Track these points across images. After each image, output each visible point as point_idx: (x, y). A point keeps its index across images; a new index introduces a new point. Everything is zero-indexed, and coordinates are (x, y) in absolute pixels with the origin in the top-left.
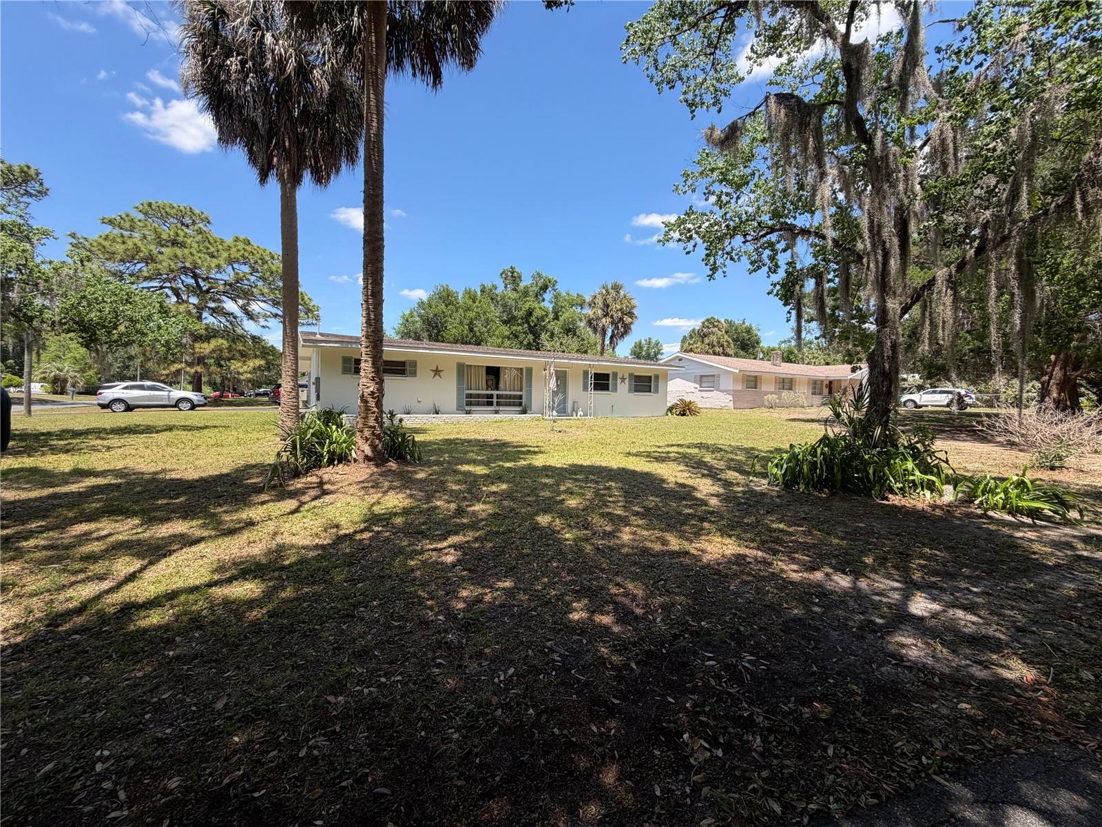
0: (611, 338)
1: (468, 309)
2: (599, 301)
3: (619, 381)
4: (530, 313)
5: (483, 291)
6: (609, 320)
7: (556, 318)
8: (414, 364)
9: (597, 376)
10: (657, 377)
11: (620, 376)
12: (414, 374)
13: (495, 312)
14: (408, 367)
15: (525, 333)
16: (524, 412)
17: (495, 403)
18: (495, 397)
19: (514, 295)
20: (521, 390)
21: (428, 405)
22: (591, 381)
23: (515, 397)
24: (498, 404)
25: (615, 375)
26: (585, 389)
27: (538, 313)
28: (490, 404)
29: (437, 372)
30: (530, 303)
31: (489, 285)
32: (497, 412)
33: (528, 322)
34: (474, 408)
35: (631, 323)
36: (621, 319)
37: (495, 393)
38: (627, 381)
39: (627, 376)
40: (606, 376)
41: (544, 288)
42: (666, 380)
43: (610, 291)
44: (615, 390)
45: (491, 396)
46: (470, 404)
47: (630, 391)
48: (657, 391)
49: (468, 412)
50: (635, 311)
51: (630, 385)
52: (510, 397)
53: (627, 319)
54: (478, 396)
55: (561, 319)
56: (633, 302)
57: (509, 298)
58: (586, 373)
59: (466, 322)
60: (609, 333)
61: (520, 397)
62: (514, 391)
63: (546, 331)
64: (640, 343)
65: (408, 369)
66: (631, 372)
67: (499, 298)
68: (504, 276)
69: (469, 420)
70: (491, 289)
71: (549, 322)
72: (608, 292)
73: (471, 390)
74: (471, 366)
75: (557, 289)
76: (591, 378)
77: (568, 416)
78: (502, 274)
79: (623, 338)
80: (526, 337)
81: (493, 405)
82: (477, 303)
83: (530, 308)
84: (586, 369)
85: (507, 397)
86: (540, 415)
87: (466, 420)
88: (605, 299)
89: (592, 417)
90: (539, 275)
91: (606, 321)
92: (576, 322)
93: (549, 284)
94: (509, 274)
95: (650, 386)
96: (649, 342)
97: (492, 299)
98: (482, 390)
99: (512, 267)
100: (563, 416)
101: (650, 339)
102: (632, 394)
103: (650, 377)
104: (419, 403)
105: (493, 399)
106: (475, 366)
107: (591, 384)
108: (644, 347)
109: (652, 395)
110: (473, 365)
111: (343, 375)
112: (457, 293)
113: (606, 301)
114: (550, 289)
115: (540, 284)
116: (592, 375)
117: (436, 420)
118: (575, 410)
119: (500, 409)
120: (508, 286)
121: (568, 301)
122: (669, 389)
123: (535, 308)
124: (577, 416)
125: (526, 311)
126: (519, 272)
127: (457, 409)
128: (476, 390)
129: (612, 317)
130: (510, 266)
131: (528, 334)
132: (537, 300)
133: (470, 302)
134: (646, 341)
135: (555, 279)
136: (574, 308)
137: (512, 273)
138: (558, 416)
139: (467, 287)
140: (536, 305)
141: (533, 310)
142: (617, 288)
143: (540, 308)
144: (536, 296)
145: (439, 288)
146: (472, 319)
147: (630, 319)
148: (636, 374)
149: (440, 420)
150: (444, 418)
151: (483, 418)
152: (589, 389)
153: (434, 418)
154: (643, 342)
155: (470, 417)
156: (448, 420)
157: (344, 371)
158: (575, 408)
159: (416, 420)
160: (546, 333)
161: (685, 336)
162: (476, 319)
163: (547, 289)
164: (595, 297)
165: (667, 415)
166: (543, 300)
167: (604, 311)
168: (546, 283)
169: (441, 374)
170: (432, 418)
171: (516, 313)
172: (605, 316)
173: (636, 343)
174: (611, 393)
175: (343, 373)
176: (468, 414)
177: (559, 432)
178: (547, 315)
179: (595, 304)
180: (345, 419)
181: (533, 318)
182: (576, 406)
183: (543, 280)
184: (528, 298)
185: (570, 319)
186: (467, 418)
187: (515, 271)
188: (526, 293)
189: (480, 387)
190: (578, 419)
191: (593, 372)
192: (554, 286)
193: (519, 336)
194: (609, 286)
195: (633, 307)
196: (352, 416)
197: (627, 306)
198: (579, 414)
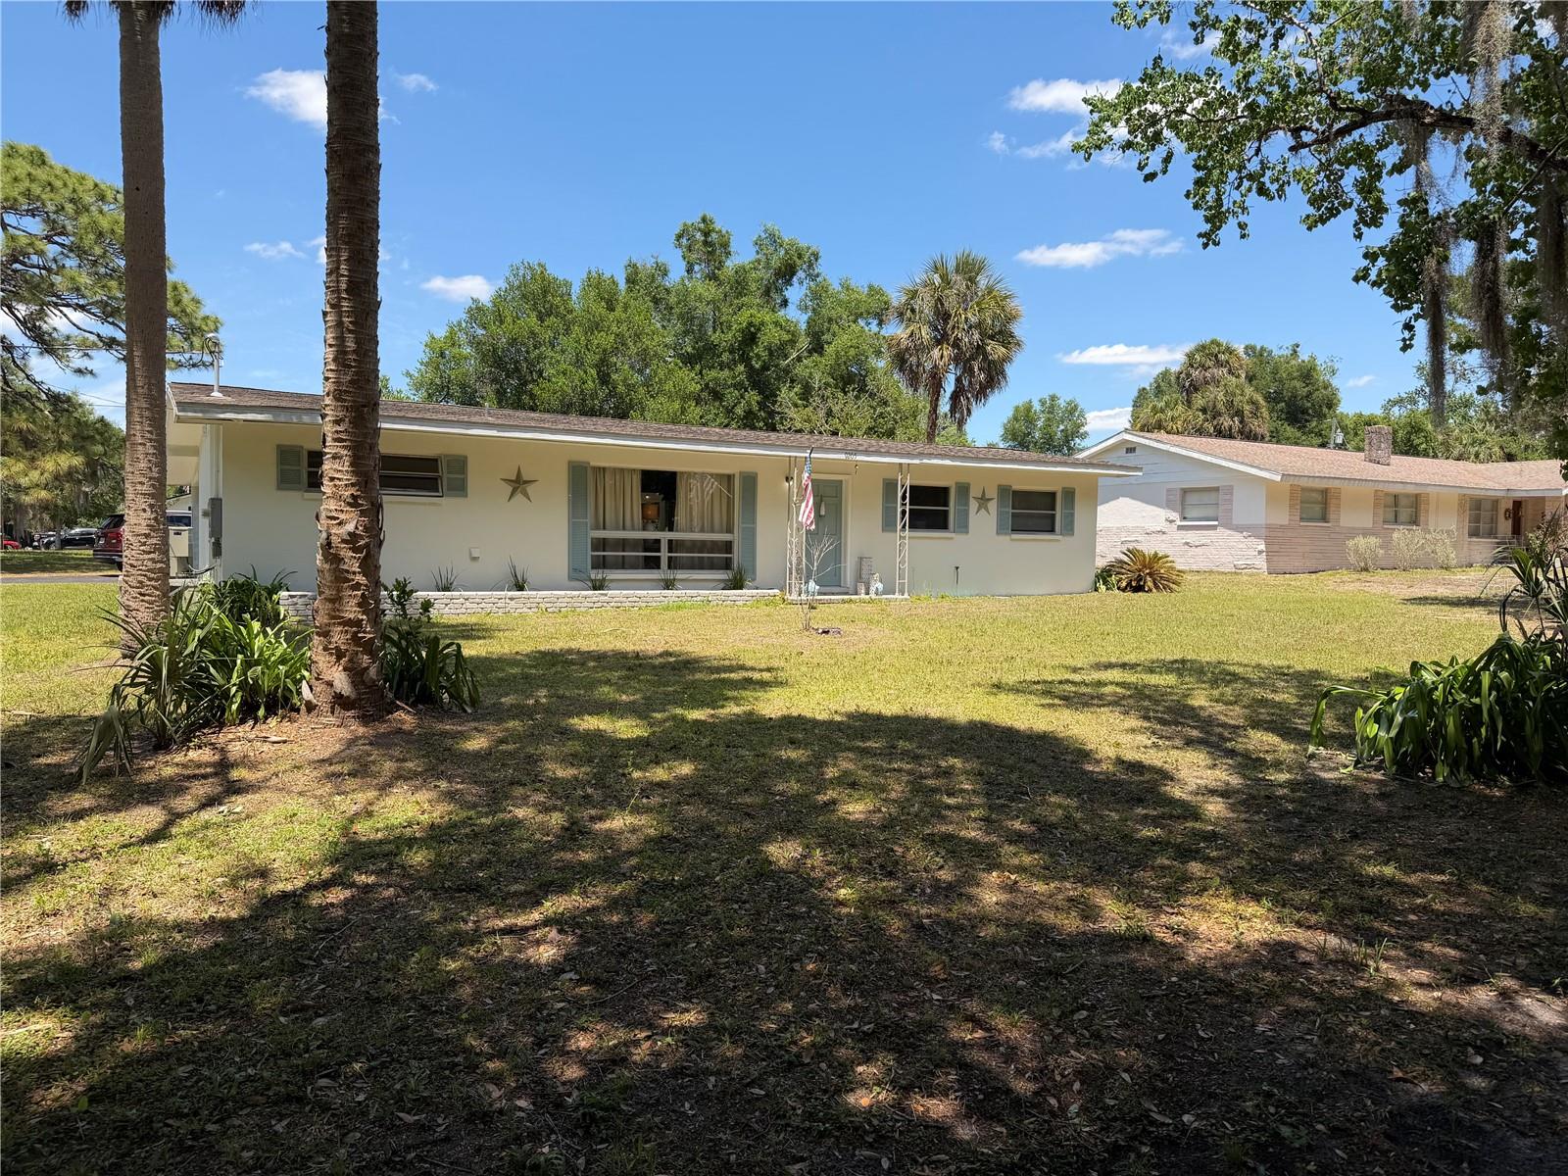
0: (955, 397)
1: (596, 326)
2: (925, 305)
3: (973, 505)
4: (750, 337)
5: (631, 281)
6: (948, 352)
7: (817, 348)
8: (460, 464)
9: (919, 494)
10: (1070, 495)
11: (974, 492)
12: (460, 488)
13: (662, 334)
14: (444, 473)
15: (738, 386)
16: (737, 584)
17: (664, 563)
18: (664, 546)
19: (710, 291)
20: (730, 530)
21: (496, 567)
22: (903, 506)
23: (714, 546)
24: (673, 564)
25: (964, 490)
26: (888, 525)
27: (771, 336)
28: (652, 563)
29: (519, 484)
30: (753, 311)
31: (646, 261)
32: (668, 585)
33: (745, 359)
34: (611, 575)
35: (1007, 359)
36: (980, 349)
37: (665, 536)
38: (993, 506)
39: (992, 493)
40: (939, 495)
41: (787, 273)
42: (1094, 499)
43: (954, 277)
44: (964, 527)
45: (655, 545)
46: (601, 564)
47: (1000, 531)
48: (1069, 529)
49: (598, 586)
50: (1016, 329)
51: (1000, 514)
52: (701, 546)
53: (996, 350)
54: (623, 544)
55: (829, 350)
56: (1012, 305)
57: (700, 298)
58: (890, 486)
59: (591, 358)
60: (949, 386)
61: (728, 547)
62: (713, 531)
63: (792, 381)
64: (1028, 408)
65: (445, 476)
66: (1004, 482)
67: (673, 299)
68: (684, 241)
69: (600, 604)
70: (653, 276)
71: (799, 359)
72: (947, 282)
73: (604, 528)
74: (604, 469)
75: (818, 276)
76: (904, 498)
77: (847, 594)
78: (679, 237)
79: (986, 396)
80: (742, 397)
81: (659, 568)
82: (618, 312)
83: (750, 324)
84: (889, 476)
85: (695, 546)
86: (776, 591)
87: (591, 605)
88: (939, 300)
89: (906, 596)
90: (774, 239)
91: (940, 355)
92: (867, 357)
93: (798, 262)
94: (699, 236)
95: (1053, 517)
96: (1052, 406)
97: (656, 301)
98: (633, 529)
99: (704, 220)
100: (833, 594)
101: (1053, 398)
102: (1008, 538)
103: (1053, 495)
104: (475, 559)
105: (659, 551)
106: (615, 470)
107: (904, 513)
108: (1039, 418)
109: (1058, 540)
110: (609, 468)
111: (279, 493)
112: (568, 284)
113: (942, 304)
114: (801, 274)
115: (775, 263)
116: (905, 491)
117: (517, 606)
118: (862, 579)
119: (679, 577)
120: (697, 268)
121: (846, 305)
122: (1101, 523)
123: (762, 323)
124: (867, 593)
125: (742, 331)
126: (724, 232)
127: (570, 578)
128: (617, 529)
129: (956, 344)
130: (701, 215)
131: (746, 390)
132: (768, 302)
133: (600, 309)
134: (1043, 402)
135: (814, 249)
136: (861, 322)
137: (706, 234)
138: (820, 594)
139: (593, 270)
140: (766, 316)
141: (759, 330)
142: (970, 269)
143: (776, 324)
144: (767, 293)
145: (521, 273)
146: (605, 350)
147: (1003, 350)
148: (1016, 487)
149: (528, 605)
150: (537, 600)
151: (635, 599)
152: (899, 527)
153: (511, 599)
154: (1037, 407)
155: (603, 598)
156: (548, 605)
157: (282, 482)
158: (863, 572)
159: (468, 604)
160: (791, 388)
161: (1144, 389)
162: (615, 351)
163: (793, 274)
164: (914, 294)
165: (1096, 590)
166: (785, 303)
167: (937, 330)
168: (791, 259)
169: (530, 489)
170: (508, 601)
171: (715, 337)
172: (939, 342)
173: (1017, 409)
174: (953, 535)
175: (279, 488)
176: (595, 589)
177: (824, 632)
178: (793, 342)
179: (913, 311)
180: (286, 602)
181: (759, 349)
182: (865, 568)
183: (783, 252)
184: (745, 299)
185: (852, 352)
186: (595, 599)
187: (713, 230)
188: (740, 285)
189: (628, 523)
190: (871, 601)
191: (908, 483)
192: (810, 266)
193: (723, 395)
194: (951, 265)
195: (1011, 318)
196: (301, 596)
197: (995, 317)
198: (873, 589)
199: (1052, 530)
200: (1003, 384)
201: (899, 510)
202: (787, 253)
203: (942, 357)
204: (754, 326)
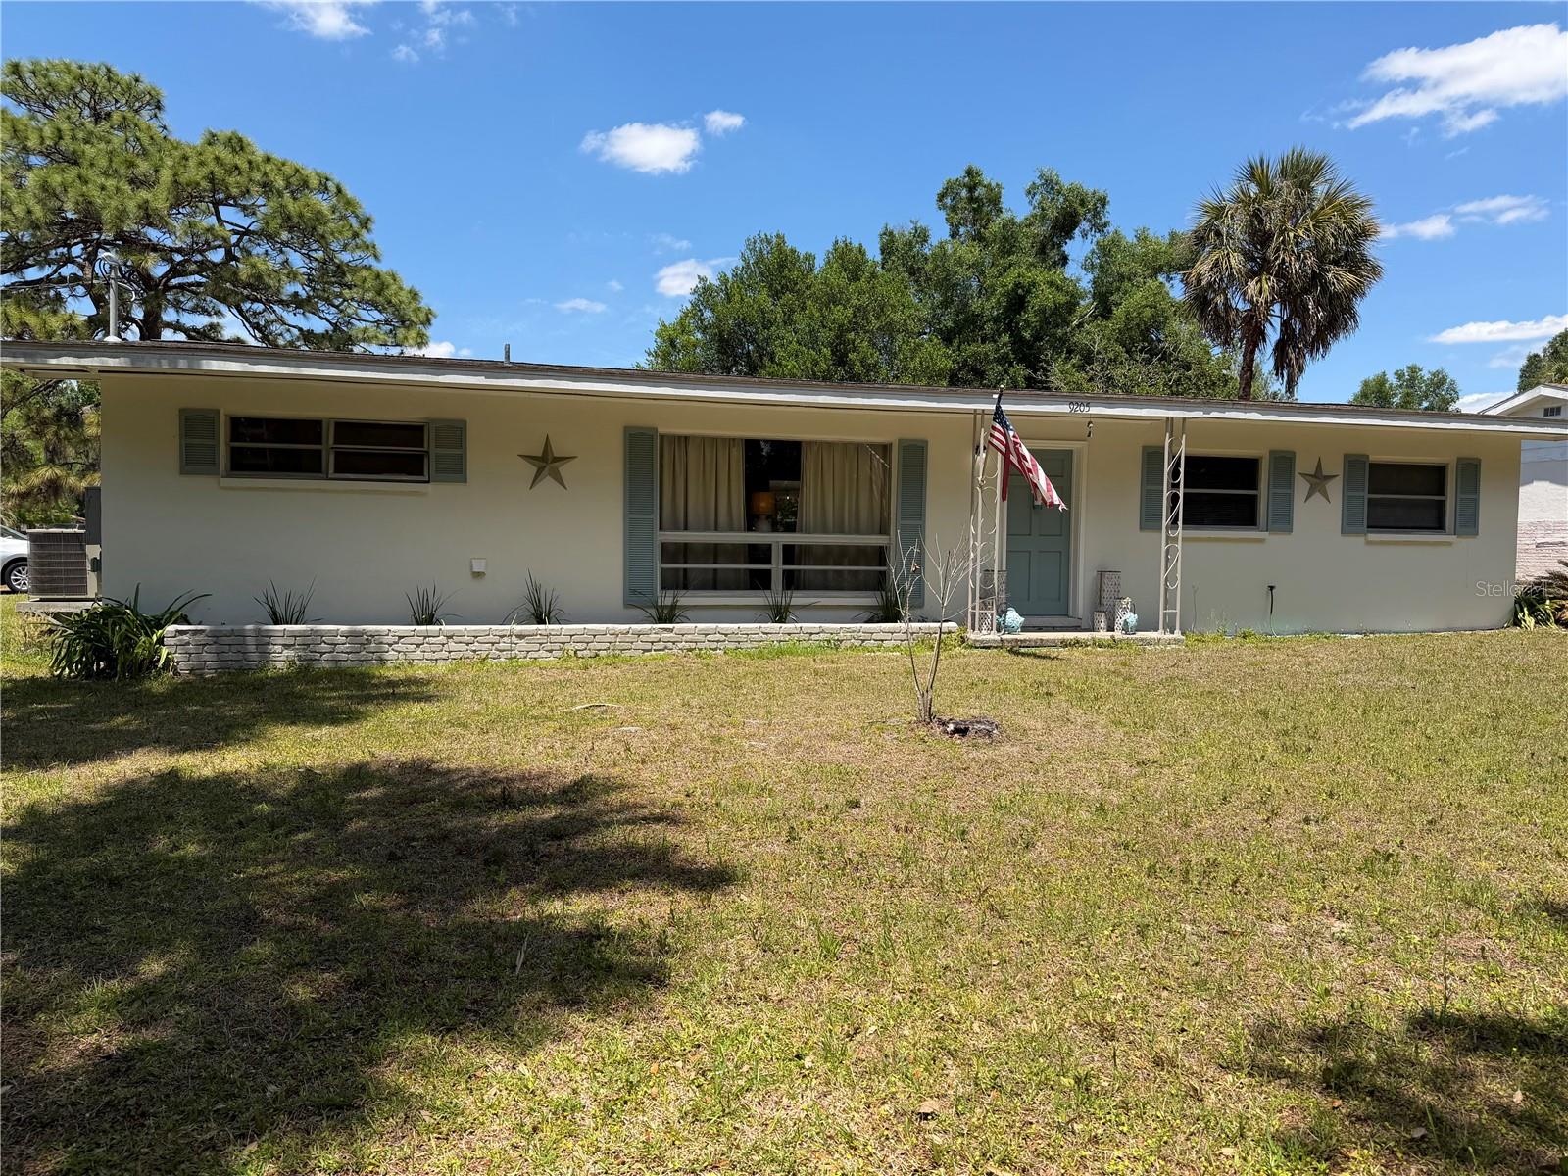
0: (1280, 349)
1: (833, 300)
2: (1236, 227)
3: (1301, 487)
4: (1017, 301)
5: (887, 250)
6: (1269, 283)
7: (1105, 310)
8: (455, 433)
9: (1201, 469)
10: (1470, 469)
11: (1304, 465)
12: (455, 470)
13: (915, 305)
14: (430, 444)
15: (1003, 360)
16: (889, 614)
17: (777, 579)
18: (777, 556)
19: (970, 252)
20: (884, 530)
21: (510, 587)
22: (1171, 489)
23: (861, 554)
24: (792, 582)
25: (1284, 462)
26: (1149, 520)
27: (1045, 297)
28: (760, 581)
29: (546, 463)
30: (1023, 269)
31: (903, 227)
32: (780, 614)
33: (1012, 329)
34: (687, 599)
35: (1356, 291)
36: (1316, 279)
37: (779, 539)
38: (1335, 488)
39: (1335, 466)
40: (1243, 471)
41: (1065, 225)
42: (1513, 479)
43: (1278, 183)
44: (1283, 521)
45: (760, 553)
46: (678, 582)
47: (1348, 527)
48: (1469, 525)
49: (667, 615)
50: (1371, 249)
51: (1348, 501)
52: (840, 554)
53: (1340, 278)
54: (715, 552)
55: (1117, 312)
56: (1363, 217)
57: (960, 262)
58: (1152, 457)
60: (1273, 335)
61: (880, 555)
62: (858, 531)
63: (1070, 352)
64: (1381, 381)
65: (433, 452)
66: (1355, 449)
67: (929, 267)
68: (948, 201)
69: (661, 645)
70: (911, 242)
71: (1080, 325)
72: (1267, 190)
73: (686, 529)
74: (686, 438)
75: (1106, 225)
76: (1175, 474)
77: (1077, 629)
78: (941, 197)
79: (1326, 346)
80: (1006, 372)
81: (768, 587)
82: (863, 283)
83: (1018, 285)
84: (1153, 441)
85: (828, 554)
86: (952, 625)
87: (648, 646)
88: (1256, 215)
89: (1177, 634)
90: (1050, 185)
91: (1261, 289)
92: (1167, 318)
93: (1081, 210)
94: (964, 193)
95: (1441, 505)
96: (1413, 379)
97: (913, 272)
98: (731, 529)
99: (969, 173)
100: (1054, 629)
101: (1414, 369)
102: (1361, 540)
103: (1440, 471)
104: (478, 575)
105: (770, 563)
106: (703, 439)
107: (1174, 498)
108: (1395, 395)
109: (1450, 544)
110: (694, 437)
111: (187, 480)
112: (810, 257)
113: (1261, 221)
114: (1085, 225)
115: (1052, 214)
116: (1178, 464)
117: (530, 647)
118: (1104, 607)
119: (795, 601)
120: (962, 230)
121: (1143, 260)
122: (1524, 517)
123: (1034, 284)
124: (1111, 629)
125: (1007, 294)
126: (993, 185)
127: (628, 604)
128: (706, 529)
129: (1281, 274)
130: (966, 167)
131: (1011, 364)
132: (1044, 260)
133: (840, 280)
134: (1399, 375)
135: (1101, 192)
136: (1161, 278)
137: (972, 189)
138: (1025, 629)
139: (840, 239)
140: (1039, 275)
141: (1029, 292)
142: (1303, 172)
143: (1050, 284)
144: (1042, 251)
145: (758, 246)
146: (841, 326)
147: (1351, 277)
148: (1375, 457)
149: (549, 646)
150: (562, 638)
151: (718, 637)
152: (1165, 524)
153: (521, 636)
154: (1392, 380)
155: (667, 635)
156: (579, 646)
157: (187, 464)
158: (1105, 594)
159: (452, 645)
160: (1068, 359)
161: (1536, 355)
162: (854, 327)
163: (1075, 224)
164: (1218, 212)
165: (1517, 623)
166: (1064, 260)
167: (1254, 259)
168: (1071, 206)
169: (565, 470)
170: (514, 638)
171: (975, 305)
172: (1252, 274)
173: (1366, 384)
174: (1264, 535)
175: (183, 472)
176: (660, 621)
177: (956, 731)
178: (1071, 306)
179: (1218, 234)
180: (173, 641)
181: (1029, 315)
182: (1108, 587)
183: (1062, 200)
184: (1013, 257)
185: (1147, 312)
186: (653, 637)
187: (980, 183)
188: (1008, 242)
189: (723, 519)
190: (1114, 643)
191: (1182, 451)
192: (1096, 214)
193: (984, 372)
194: (1274, 168)
195: (1364, 233)
196: (195, 632)
197: (1339, 234)
198: (1119, 622)
199: (1439, 526)
200: (1351, 323)
201: (1166, 494)
202: (1066, 200)
203: (1261, 292)
204: (1023, 288)
